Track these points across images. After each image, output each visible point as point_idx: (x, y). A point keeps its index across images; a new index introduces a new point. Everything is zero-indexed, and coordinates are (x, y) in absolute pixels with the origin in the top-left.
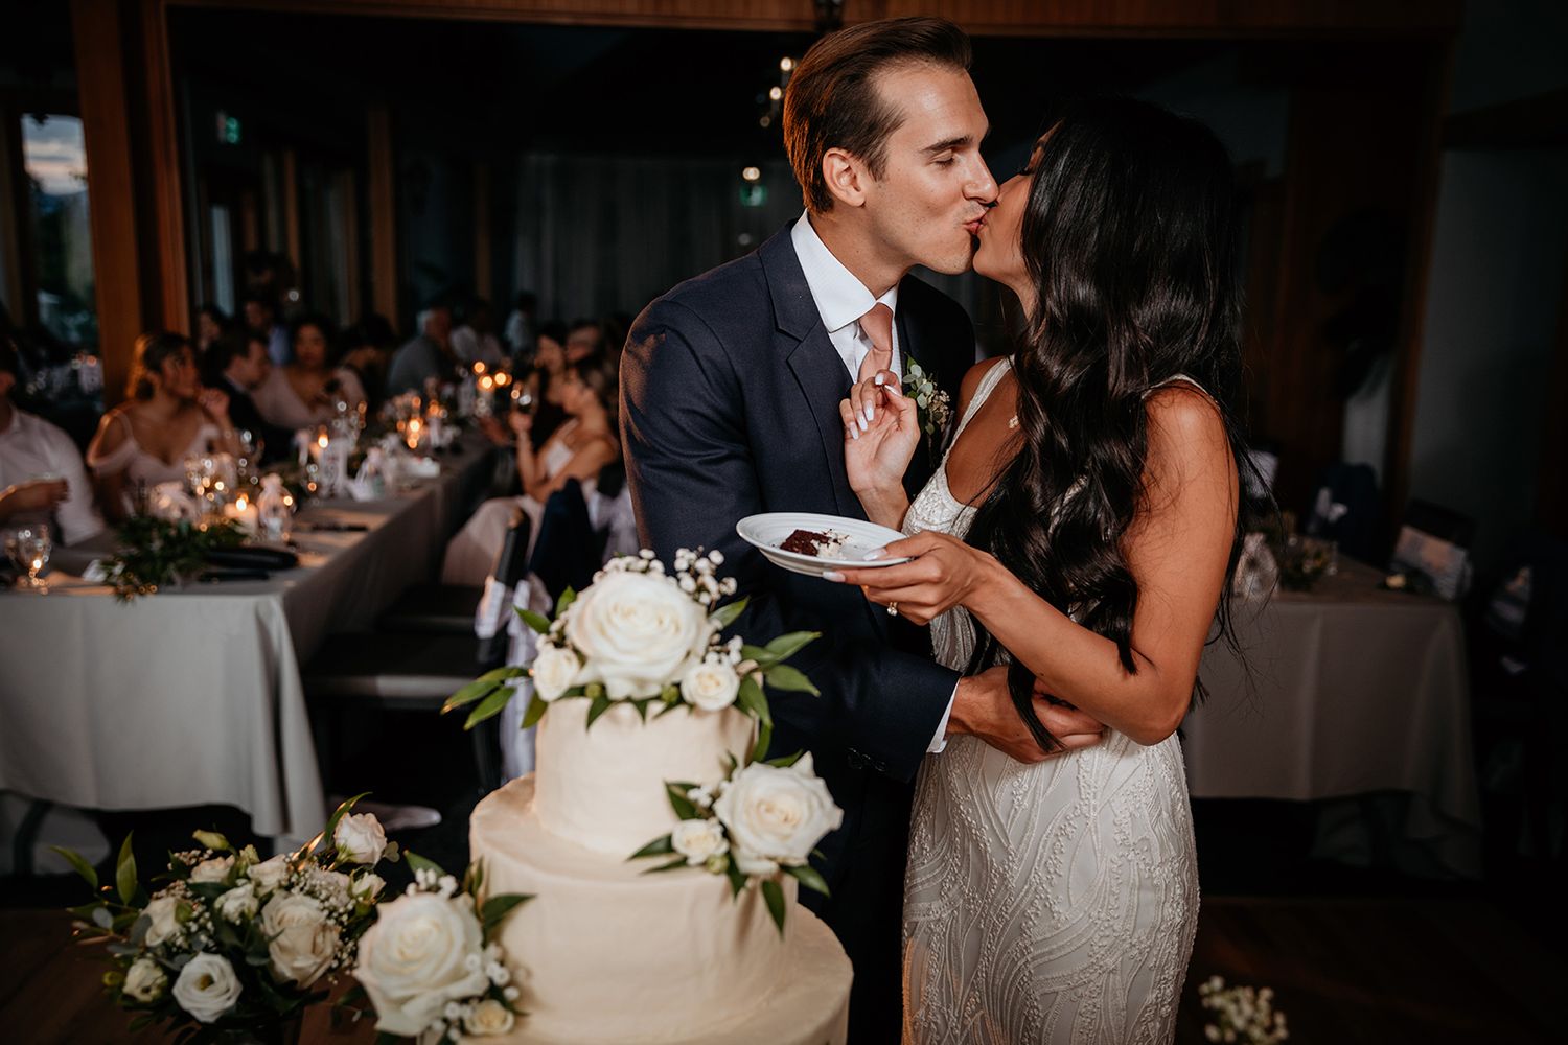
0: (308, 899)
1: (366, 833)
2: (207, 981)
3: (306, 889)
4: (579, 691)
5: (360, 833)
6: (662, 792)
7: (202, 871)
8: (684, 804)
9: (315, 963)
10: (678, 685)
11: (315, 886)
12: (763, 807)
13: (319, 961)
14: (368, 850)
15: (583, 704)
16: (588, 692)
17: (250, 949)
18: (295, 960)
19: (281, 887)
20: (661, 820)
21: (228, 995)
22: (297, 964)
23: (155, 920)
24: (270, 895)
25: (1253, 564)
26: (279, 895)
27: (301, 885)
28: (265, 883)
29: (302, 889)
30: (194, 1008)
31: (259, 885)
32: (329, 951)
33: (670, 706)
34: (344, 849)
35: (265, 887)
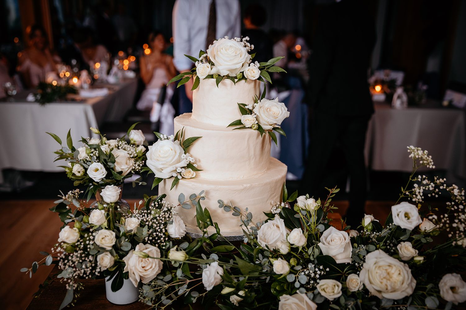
0: (124, 151)
1: (139, 135)
2: (97, 170)
3: (123, 148)
4: (211, 76)
5: (137, 135)
6: (237, 106)
7: (92, 141)
8: (244, 110)
9: (128, 167)
10: (243, 73)
11: (125, 147)
12: (268, 109)
13: (129, 167)
14: (140, 140)
15: (214, 80)
16: (214, 77)
17: (109, 160)
18: (121, 166)
19: (116, 147)
20: (237, 115)
21: (103, 174)
22: (122, 168)
23: (80, 153)
24: (113, 149)
25: (399, 97)
26: (115, 149)
27: (122, 146)
28: (111, 145)
29: (122, 148)
30: (93, 177)
31: (109, 145)
32: (131, 164)
33: (240, 80)
34: (132, 140)
35: (111, 146)
